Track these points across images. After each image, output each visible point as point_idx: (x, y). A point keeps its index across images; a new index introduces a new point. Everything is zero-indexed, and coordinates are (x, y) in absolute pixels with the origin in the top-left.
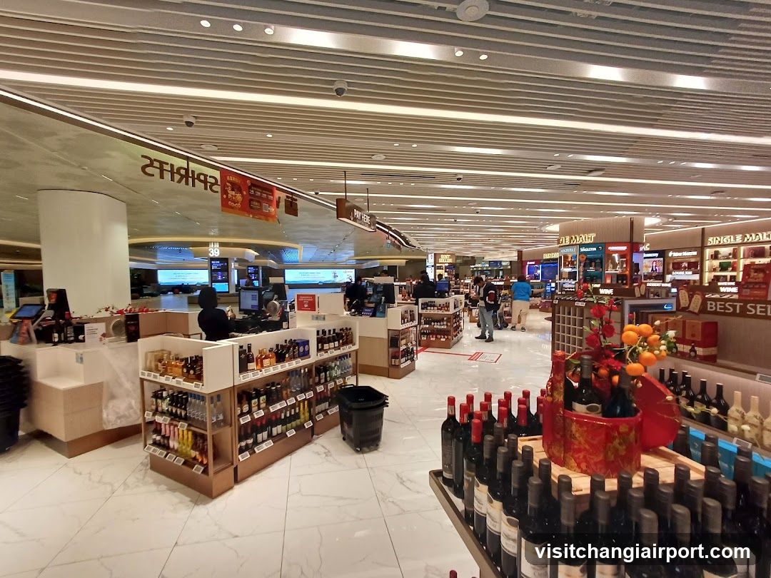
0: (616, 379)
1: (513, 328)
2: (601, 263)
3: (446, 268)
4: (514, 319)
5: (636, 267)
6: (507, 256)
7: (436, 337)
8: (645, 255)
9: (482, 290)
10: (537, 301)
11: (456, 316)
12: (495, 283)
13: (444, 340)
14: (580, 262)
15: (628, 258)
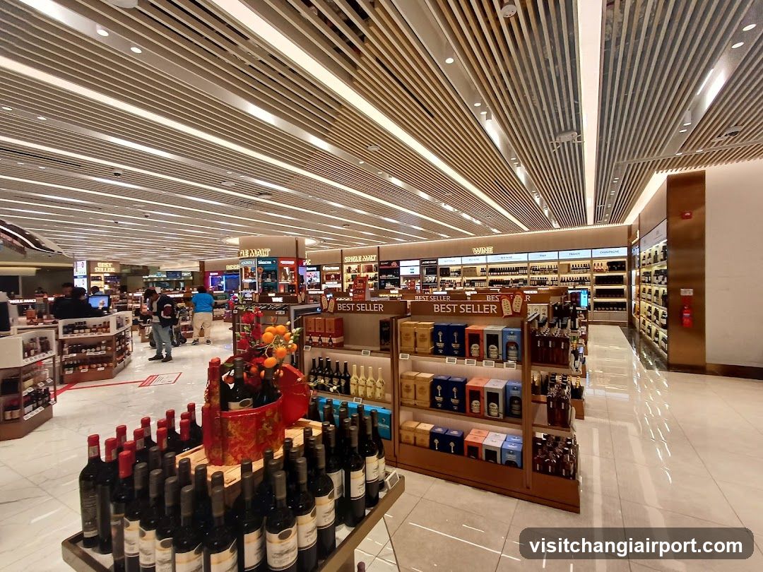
0: (263, 373)
1: (196, 343)
2: (276, 274)
3: (106, 278)
4: (196, 332)
5: (301, 279)
6: (188, 267)
7: (89, 368)
8: (308, 269)
9: (155, 305)
10: (222, 311)
11: (121, 338)
12: (172, 296)
13: (103, 369)
14: (259, 274)
15: (296, 271)
